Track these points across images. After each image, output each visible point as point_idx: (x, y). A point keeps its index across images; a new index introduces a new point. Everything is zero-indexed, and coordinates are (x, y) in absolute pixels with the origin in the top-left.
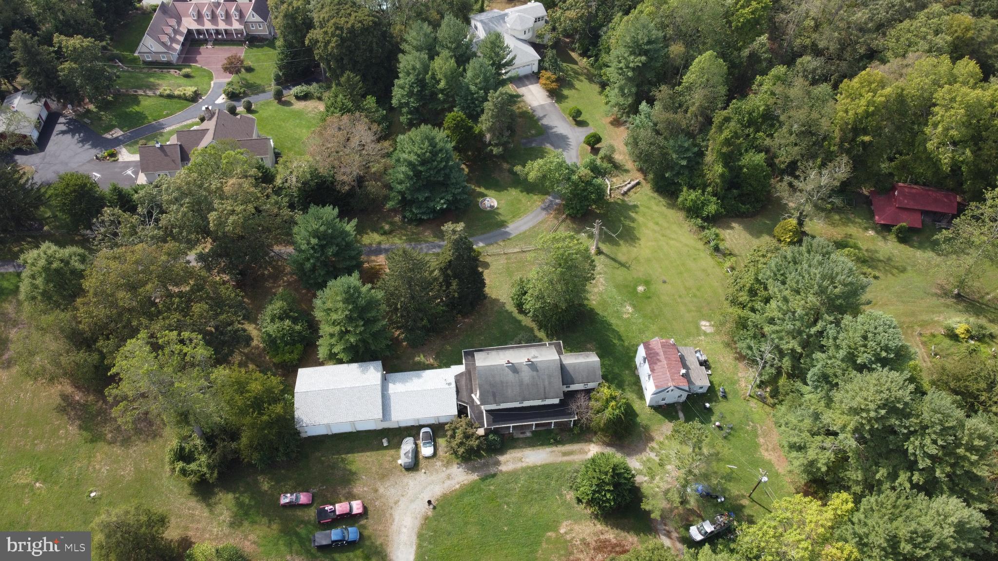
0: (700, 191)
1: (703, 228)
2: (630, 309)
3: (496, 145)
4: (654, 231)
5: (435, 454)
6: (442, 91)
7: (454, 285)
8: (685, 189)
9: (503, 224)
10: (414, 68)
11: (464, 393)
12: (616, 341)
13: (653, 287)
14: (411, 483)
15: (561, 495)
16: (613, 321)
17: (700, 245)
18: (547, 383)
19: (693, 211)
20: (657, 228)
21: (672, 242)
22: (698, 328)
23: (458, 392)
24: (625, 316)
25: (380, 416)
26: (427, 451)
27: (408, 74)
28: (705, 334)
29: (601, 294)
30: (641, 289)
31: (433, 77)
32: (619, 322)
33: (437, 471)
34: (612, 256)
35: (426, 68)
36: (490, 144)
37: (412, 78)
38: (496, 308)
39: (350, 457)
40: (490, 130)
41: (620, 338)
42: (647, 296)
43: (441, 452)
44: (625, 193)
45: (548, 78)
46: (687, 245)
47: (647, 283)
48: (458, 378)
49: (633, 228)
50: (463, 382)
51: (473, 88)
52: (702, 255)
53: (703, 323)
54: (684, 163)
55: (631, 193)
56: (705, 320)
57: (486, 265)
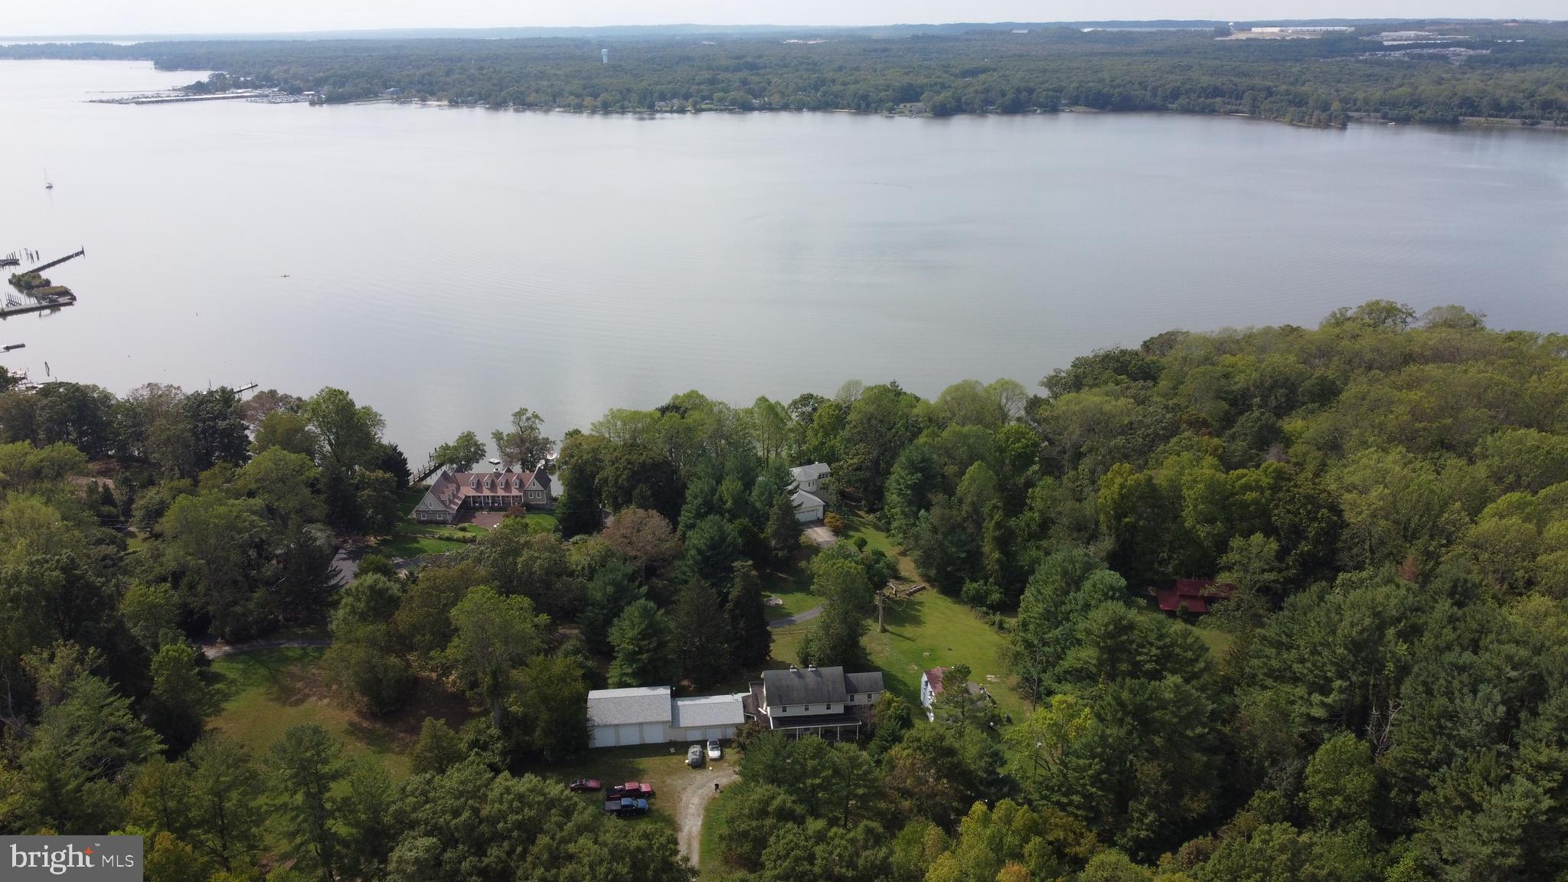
0: (982, 582)
1: (987, 614)
2: (915, 667)
3: (781, 549)
4: (939, 618)
5: (722, 757)
6: (729, 511)
7: (742, 624)
8: (968, 581)
9: (789, 615)
10: (702, 491)
11: (751, 708)
12: (901, 687)
13: (938, 653)
14: (699, 777)
16: (898, 674)
17: (987, 627)
18: (830, 688)
19: (977, 601)
20: (941, 616)
21: (957, 625)
22: (983, 679)
23: (745, 707)
24: (911, 672)
25: (670, 718)
26: (713, 754)
27: (696, 497)
28: (990, 683)
29: (886, 657)
30: (926, 654)
31: (721, 499)
32: (905, 676)
33: (723, 769)
34: (898, 633)
35: (713, 491)
36: (776, 549)
37: (700, 500)
39: (638, 760)
40: (775, 535)
41: (905, 684)
42: (933, 659)
43: (727, 757)
44: (911, 594)
45: (833, 518)
46: (972, 627)
47: (932, 650)
48: (744, 699)
49: (919, 616)
50: (750, 701)
51: (758, 505)
52: (988, 633)
53: (989, 676)
54: (963, 555)
55: (917, 594)
56: (990, 674)
57: (774, 641)
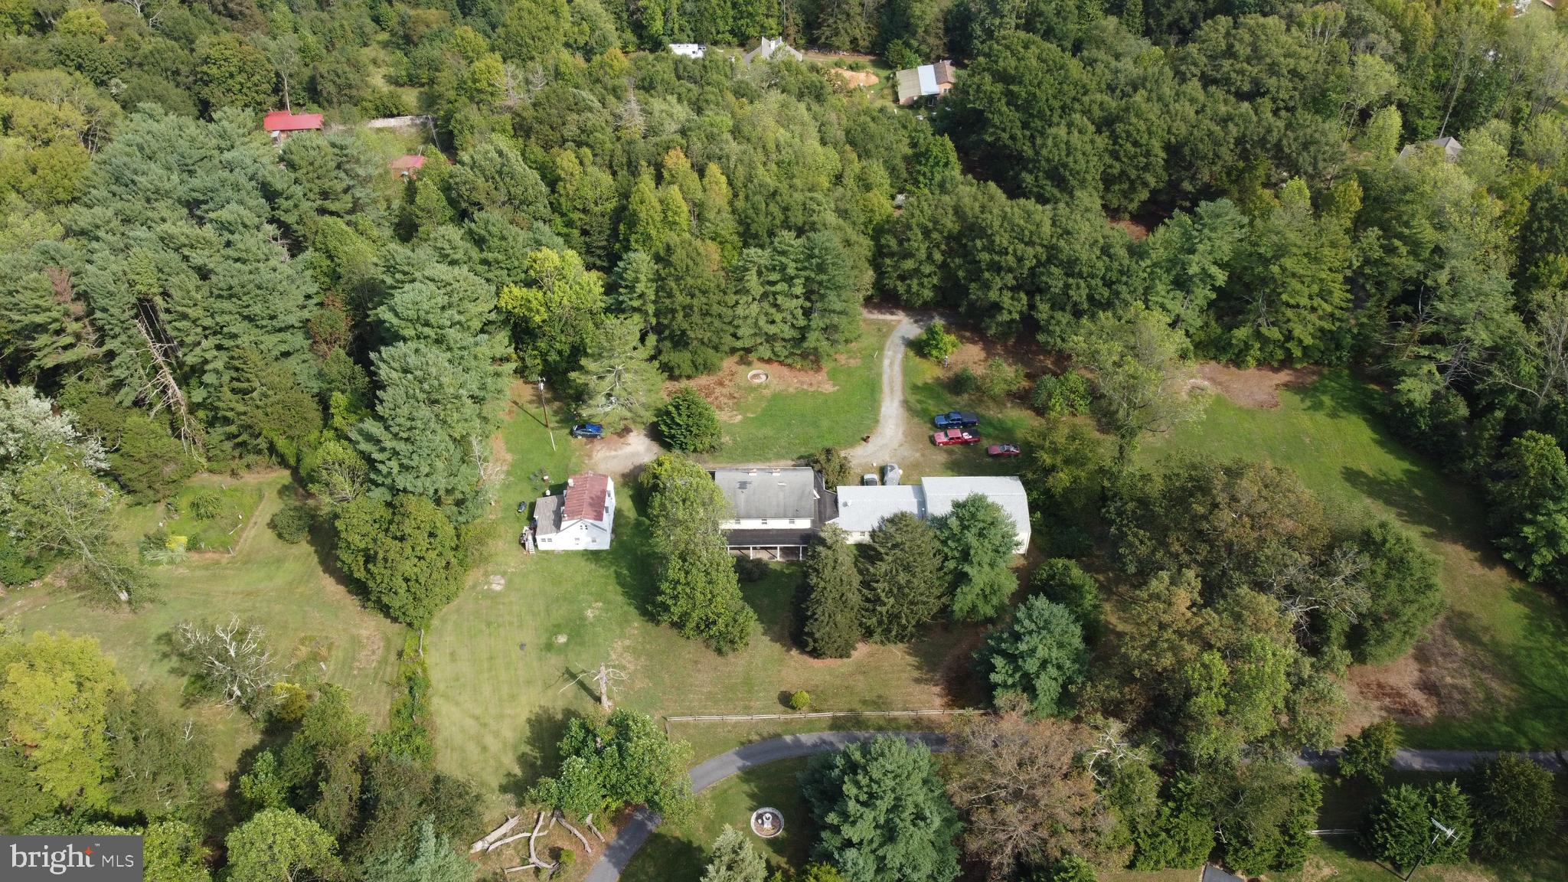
2: (589, 613)
4: (496, 734)
9: (748, 775)
11: (828, 500)
12: (625, 572)
13: (543, 640)
15: (734, 440)
16: (620, 599)
20: (489, 740)
21: (478, 712)
22: (509, 584)
24: (600, 604)
28: (504, 574)
29: (622, 636)
30: (562, 639)
32: (611, 596)
34: (584, 693)
38: (776, 628)
42: (557, 629)
46: (457, 704)
47: (549, 647)
49: (528, 743)
52: (442, 687)
53: (497, 588)
56: (493, 591)
